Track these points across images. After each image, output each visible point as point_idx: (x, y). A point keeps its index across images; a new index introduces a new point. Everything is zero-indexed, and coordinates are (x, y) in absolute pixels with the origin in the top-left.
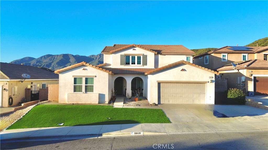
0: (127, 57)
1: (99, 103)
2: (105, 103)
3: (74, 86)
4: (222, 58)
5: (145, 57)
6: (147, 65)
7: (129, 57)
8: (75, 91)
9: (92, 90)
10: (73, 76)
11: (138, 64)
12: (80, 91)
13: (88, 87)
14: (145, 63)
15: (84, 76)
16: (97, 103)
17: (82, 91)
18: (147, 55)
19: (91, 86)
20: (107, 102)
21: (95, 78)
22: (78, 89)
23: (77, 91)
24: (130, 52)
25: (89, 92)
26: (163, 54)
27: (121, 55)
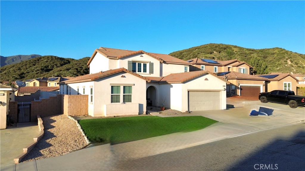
0: (134, 63)
1: (139, 114)
2: (143, 114)
3: (111, 95)
4: (201, 69)
5: (152, 65)
6: (153, 73)
7: (135, 64)
8: (112, 102)
9: (130, 100)
10: (111, 84)
11: (144, 72)
12: (118, 101)
13: (125, 97)
14: (151, 72)
15: (122, 85)
16: (138, 114)
17: (119, 102)
18: (153, 63)
19: (128, 95)
20: (145, 113)
21: (133, 87)
22: (115, 99)
23: (114, 102)
24: (137, 58)
25: (127, 102)
26: (167, 62)
27: (129, 61)
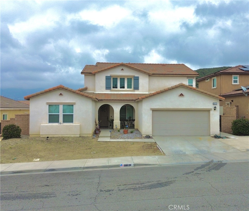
3: (49, 115)
4: (233, 80)
5: (137, 79)
7: (117, 79)
8: (50, 122)
10: (48, 103)
11: (128, 88)
15: (61, 102)
17: (58, 122)
18: (139, 77)
19: (70, 115)
21: (75, 105)
25: (67, 122)
27: (107, 77)
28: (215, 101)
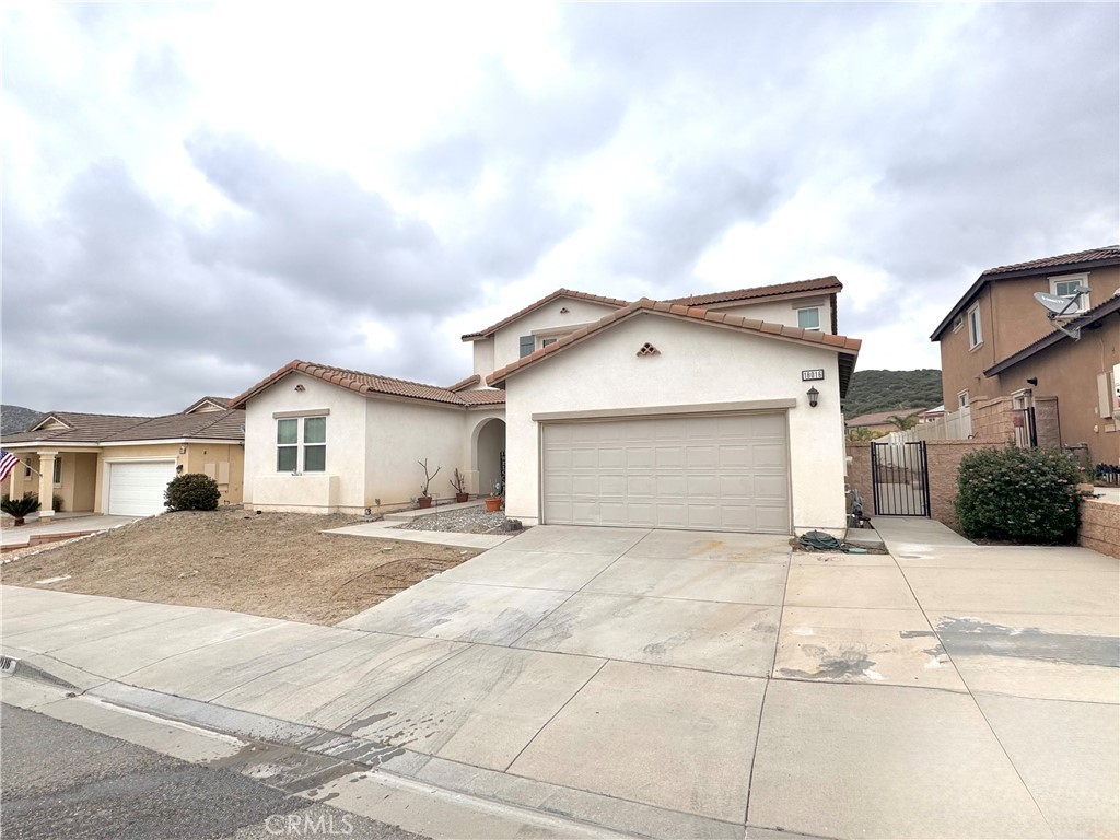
3: (279, 448)
10: (274, 415)
15: (300, 411)
16: (325, 511)
17: (296, 468)
19: (319, 447)
20: (362, 514)
21: (328, 418)
25: (313, 469)
27: (521, 338)
28: (809, 363)
